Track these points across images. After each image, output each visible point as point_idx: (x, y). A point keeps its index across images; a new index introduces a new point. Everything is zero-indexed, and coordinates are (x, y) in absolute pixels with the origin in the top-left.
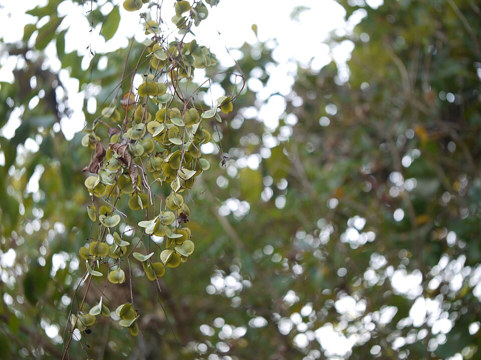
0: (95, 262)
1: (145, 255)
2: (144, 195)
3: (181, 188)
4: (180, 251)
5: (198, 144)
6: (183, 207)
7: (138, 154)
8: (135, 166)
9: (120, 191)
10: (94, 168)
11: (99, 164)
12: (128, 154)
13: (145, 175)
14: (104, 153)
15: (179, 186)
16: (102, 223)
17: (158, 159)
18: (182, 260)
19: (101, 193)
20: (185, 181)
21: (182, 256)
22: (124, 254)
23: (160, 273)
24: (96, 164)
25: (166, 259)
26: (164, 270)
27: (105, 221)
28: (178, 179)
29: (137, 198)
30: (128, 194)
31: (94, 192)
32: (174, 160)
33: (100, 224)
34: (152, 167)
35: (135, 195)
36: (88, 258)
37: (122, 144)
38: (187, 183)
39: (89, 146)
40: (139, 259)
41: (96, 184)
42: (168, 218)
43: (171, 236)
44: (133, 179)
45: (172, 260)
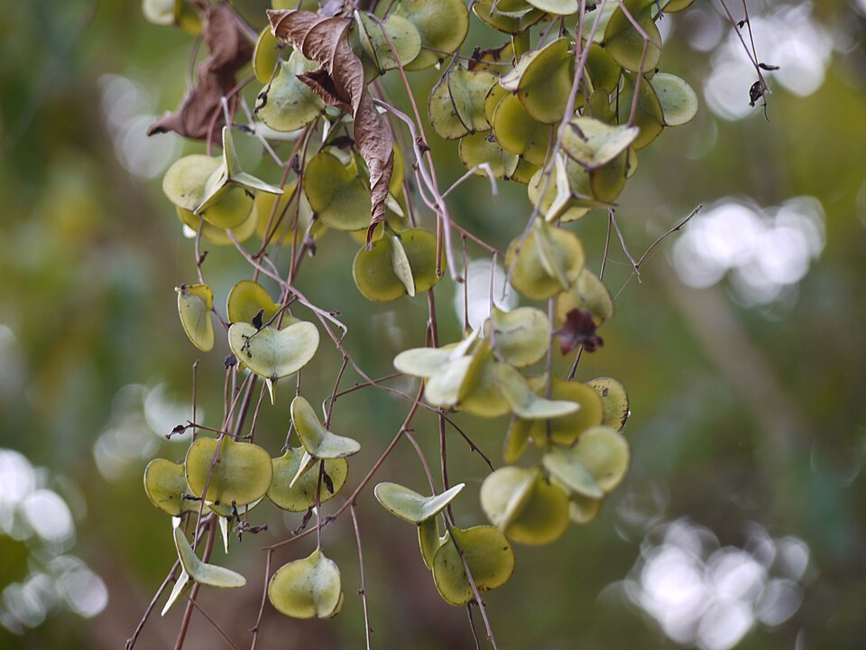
0: (212, 525)
1: (427, 494)
2: (421, 233)
3: (573, 202)
4: (565, 473)
5: (648, 8)
6: (581, 286)
7: (396, 60)
8: (380, 110)
9: (316, 217)
10: (201, 116)
11: (224, 100)
12: (353, 60)
13: (423, 149)
14: (244, 53)
15: (563, 196)
16: (241, 357)
17: (480, 81)
18: (576, 514)
19: (234, 228)
20: (592, 173)
21: (577, 498)
22: (336, 489)
23: (490, 571)
24: (208, 102)
25: (504, 507)
26: (509, 559)
27: (255, 347)
28: (560, 162)
29: (390, 247)
30: (347, 232)
31: (205, 224)
32: (541, 82)
33: (232, 361)
34: (455, 114)
35: (379, 235)
36: (181, 505)
37: (322, 16)
38: (598, 180)
39: (177, 22)
40: (399, 513)
41: (214, 187)
42: (521, 338)
43: (526, 407)
44: (372, 167)
45: (533, 510)
